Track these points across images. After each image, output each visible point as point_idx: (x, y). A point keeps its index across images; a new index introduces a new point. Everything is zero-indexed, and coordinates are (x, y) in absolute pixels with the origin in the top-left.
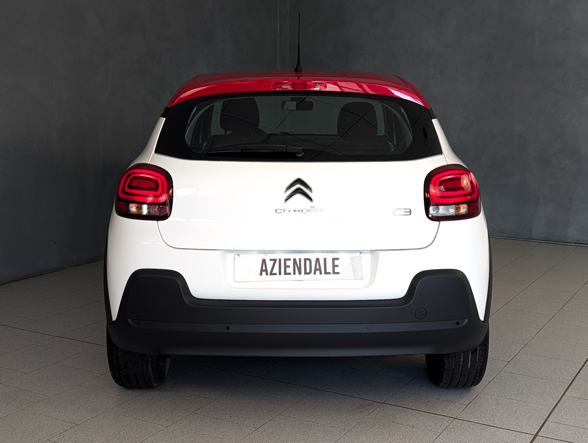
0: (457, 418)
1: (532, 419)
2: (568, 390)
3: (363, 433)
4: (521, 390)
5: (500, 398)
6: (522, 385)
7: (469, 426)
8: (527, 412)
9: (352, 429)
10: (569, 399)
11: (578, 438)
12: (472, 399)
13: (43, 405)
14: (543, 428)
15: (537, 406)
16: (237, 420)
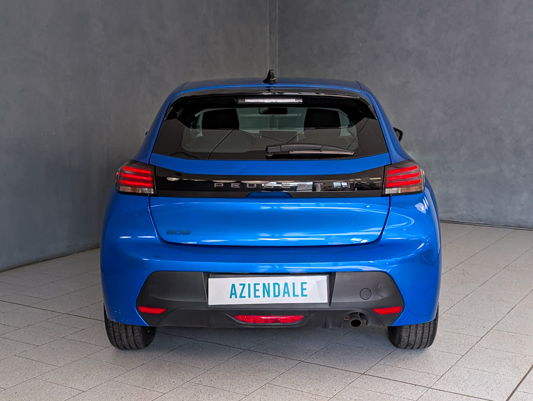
0: (432, 387)
1: (501, 389)
4: (492, 363)
5: (472, 370)
6: (494, 358)
7: (442, 395)
8: (497, 383)
9: (334, 397)
12: (446, 370)
13: (53, 374)
14: (512, 397)
15: (507, 378)
16: (229, 388)
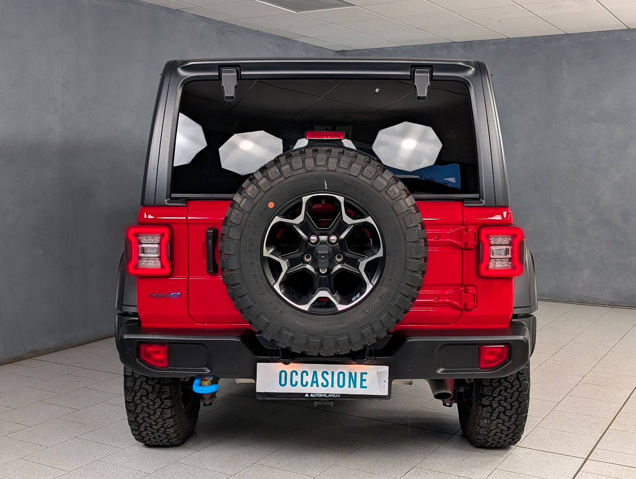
0: (519, 446)
1: (582, 446)
2: (612, 425)
3: (441, 457)
4: (571, 424)
5: (553, 430)
6: (572, 420)
7: (529, 452)
8: (577, 442)
9: (431, 454)
10: (612, 431)
11: (622, 461)
12: (530, 431)
14: (592, 453)
15: (586, 437)
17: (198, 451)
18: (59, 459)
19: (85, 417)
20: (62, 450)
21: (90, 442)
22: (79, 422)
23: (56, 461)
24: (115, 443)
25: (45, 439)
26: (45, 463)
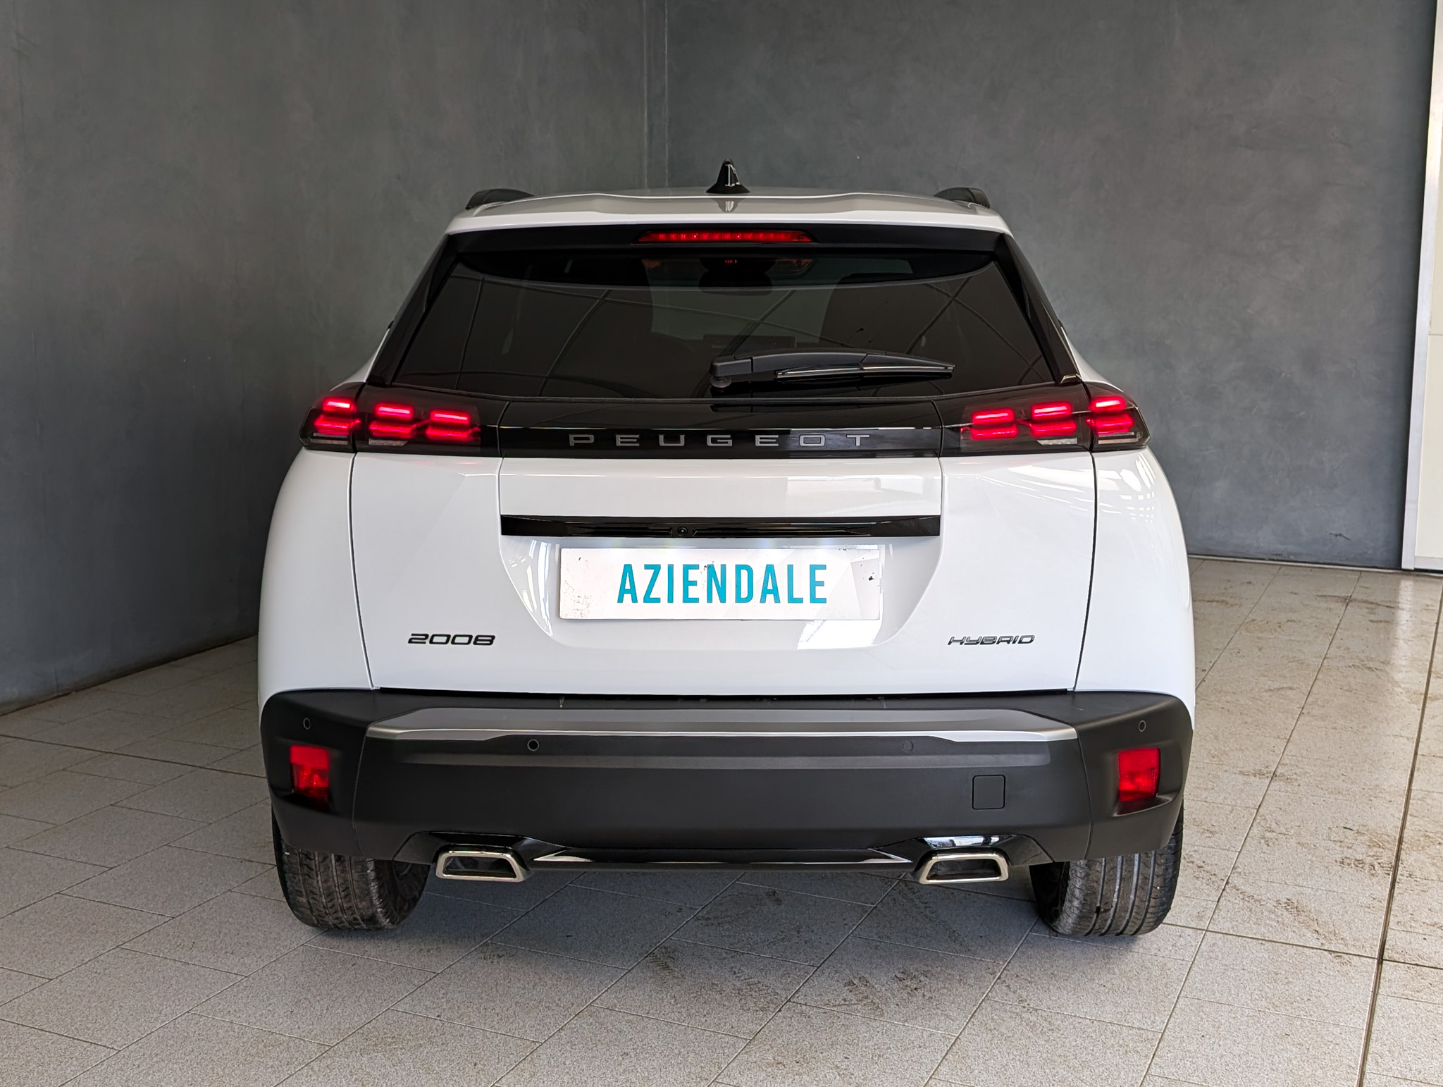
3: (1039, 969)
7: (1240, 945)
9: (1013, 961)
14: (1387, 942)
16: (769, 951)
17: (438, 974)
18: (87, 1013)
19: (129, 888)
20: (89, 986)
21: (157, 959)
22: (116, 902)
23: (79, 1019)
24: (223, 961)
25: (40, 956)
26: (51, 1027)
